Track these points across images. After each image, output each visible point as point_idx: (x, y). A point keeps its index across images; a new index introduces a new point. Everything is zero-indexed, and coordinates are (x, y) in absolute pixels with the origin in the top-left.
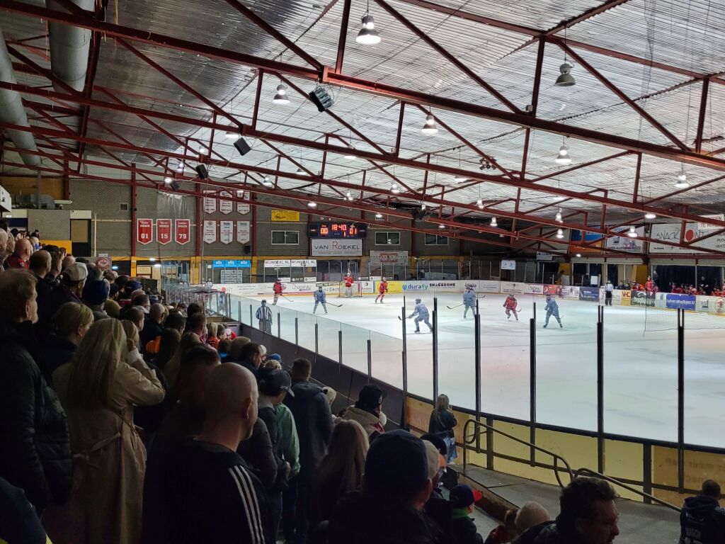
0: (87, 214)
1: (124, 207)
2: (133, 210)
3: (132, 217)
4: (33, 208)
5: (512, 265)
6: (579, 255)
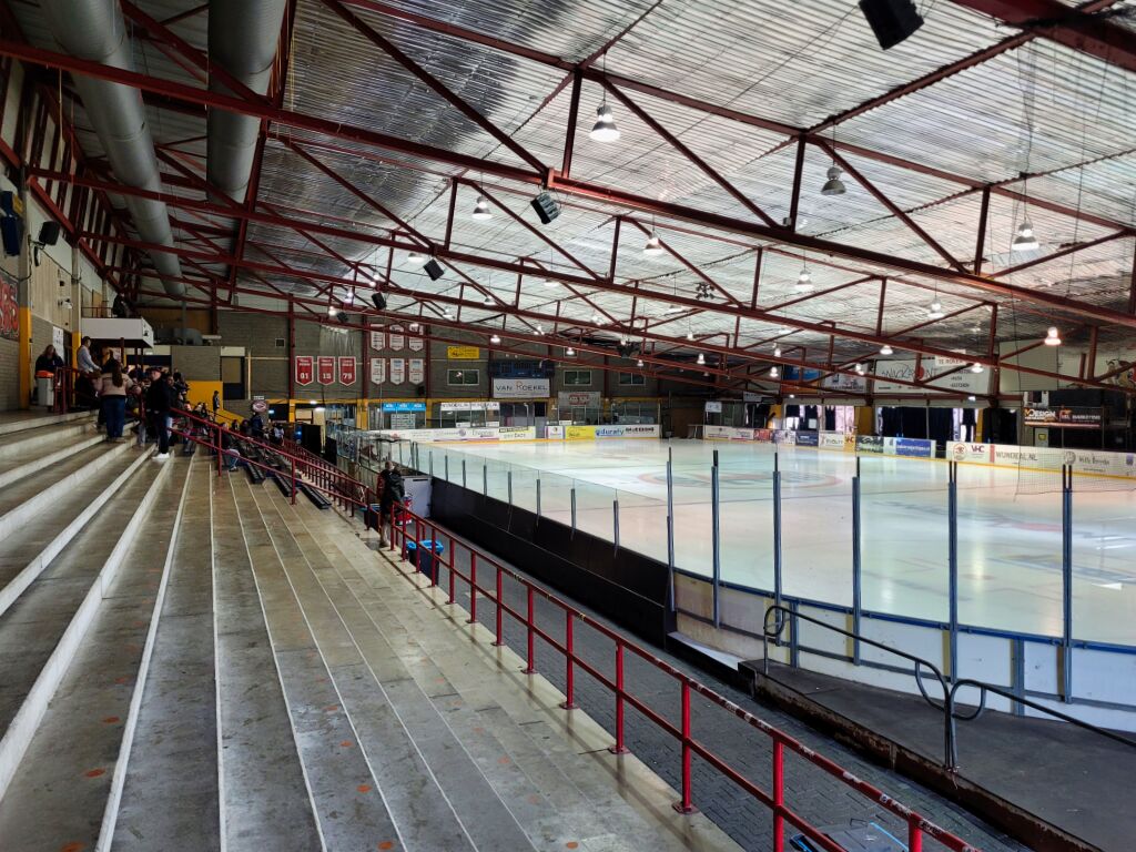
0: (239, 351)
1: (280, 343)
2: (291, 346)
3: (290, 354)
4: (176, 343)
5: (717, 407)
6: (792, 396)
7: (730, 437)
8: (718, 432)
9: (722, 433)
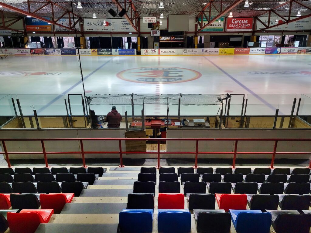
6: (34, 33)
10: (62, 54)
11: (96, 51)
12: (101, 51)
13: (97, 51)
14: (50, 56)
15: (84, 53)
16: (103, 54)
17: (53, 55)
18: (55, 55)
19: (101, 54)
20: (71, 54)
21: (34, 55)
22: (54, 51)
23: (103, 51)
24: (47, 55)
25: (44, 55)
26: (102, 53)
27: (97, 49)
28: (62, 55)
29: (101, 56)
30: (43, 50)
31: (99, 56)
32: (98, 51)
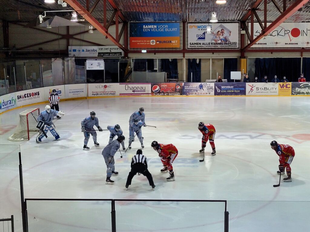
5: (99, 65)
6: (144, 51)
7: (117, 94)
8: (102, 89)
9: (107, 90)
10: (216, 93)
11: (288, 86)
12: (300, 87)
13: (290, 86)
14: (190, 97)
15: (263, 91)
16: (303, 93)
17: (198, 95)
18: (201, 96)
19: (299, 93)
20: (236, 94)
21: (159, 97)
22: (201, 87)
23: (305, 87)
24: (184, 97)
25: (178, 97)
26: (302, 90)
27: (290, 83)
28: (217, 97)
29: (298, 96)
30: (179, 85)
31: (295, 97)
32: (293, 87)
